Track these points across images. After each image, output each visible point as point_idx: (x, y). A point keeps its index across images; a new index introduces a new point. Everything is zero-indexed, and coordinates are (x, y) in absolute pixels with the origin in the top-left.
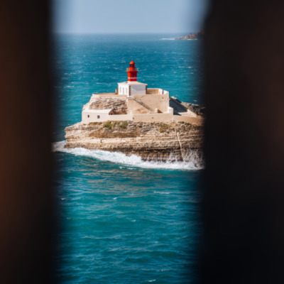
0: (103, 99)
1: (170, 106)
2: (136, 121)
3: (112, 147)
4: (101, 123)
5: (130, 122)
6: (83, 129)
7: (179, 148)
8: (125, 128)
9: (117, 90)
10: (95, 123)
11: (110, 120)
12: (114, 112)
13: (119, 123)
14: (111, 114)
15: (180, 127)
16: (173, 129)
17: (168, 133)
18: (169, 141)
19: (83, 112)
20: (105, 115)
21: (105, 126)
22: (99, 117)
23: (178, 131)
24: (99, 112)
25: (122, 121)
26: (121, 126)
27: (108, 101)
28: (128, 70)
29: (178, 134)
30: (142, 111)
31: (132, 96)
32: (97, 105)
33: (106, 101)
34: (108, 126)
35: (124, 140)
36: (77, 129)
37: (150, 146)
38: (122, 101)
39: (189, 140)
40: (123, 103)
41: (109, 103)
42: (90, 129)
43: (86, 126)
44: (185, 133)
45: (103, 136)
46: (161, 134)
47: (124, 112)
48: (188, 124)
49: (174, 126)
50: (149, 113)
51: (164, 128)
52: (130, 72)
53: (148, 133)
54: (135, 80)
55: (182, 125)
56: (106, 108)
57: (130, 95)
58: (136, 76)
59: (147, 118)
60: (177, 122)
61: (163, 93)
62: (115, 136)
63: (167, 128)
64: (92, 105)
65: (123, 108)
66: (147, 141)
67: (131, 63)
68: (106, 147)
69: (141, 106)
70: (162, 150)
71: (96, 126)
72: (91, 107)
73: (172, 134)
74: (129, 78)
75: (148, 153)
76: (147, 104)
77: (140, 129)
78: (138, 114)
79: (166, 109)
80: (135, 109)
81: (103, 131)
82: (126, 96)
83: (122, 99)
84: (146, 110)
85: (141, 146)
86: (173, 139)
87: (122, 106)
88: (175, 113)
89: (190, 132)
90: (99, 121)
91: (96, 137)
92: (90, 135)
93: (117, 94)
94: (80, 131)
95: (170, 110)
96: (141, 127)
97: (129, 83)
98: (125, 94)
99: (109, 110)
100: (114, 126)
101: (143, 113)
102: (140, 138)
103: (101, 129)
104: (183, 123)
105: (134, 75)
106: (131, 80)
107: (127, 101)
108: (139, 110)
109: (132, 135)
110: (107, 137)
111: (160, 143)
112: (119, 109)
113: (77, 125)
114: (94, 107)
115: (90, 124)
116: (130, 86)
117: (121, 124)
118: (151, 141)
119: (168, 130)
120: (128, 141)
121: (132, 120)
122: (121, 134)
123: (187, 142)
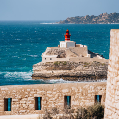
0: (53, 50)
1: (88, 53)
2: (71, 61)
3: (59, 75)
4: (53, 62)
5: (68, 62)
6: (43, 65)
7: (95, 75)
8: (66, 65)
9: (59, 45)
10: (50, 62)
11: (57, 60)
12: (59, 57)
13: (62, 62)
14: (57, 57)
15: (94, 64)
16: (91, 65)
17: (88, 67)
18: (89, 72)
19: (42, 56)
20: (54, 58)
21: (55, 64)
22: (51, 59)
23: (94, 66)
24: (51, 56)
25: (64, 61)
26: (63, 64)
27: (56, 50)
28: (65, 34)
29: (94, 68)
30: (74, 56)
31: (68, 48)
32: (50, 53)
33: (54, 51)
34: (56, 64)
35: (65, 71)
36: (39, 66)
37: (79, 74)
38: (63, 51)
39: (100, 71)
40: (64, 52)
41: (56, 52)
42: (46, 65)
43: (44, 64)
44: (98, 67)
45: (53, 69)
46: (85, 68)
47: (64, 56)
48: (99, 63)
49: (91, 63)
50: (77, 57)
51: (86, 64)
52: (67, 36)
53: (78, 67)
54: (69, 40)
55: (95, 63)
56: (55, 55)
57: (67, 47)
58: (70, 38)
59: (77, 60)
60: (93, 61)
61: (83, 46)
62: (60, 69)
63: (88, 65)
64: (47, 53)
65: (63, 55)
66: (78, 72)
67: (67, 31)
68: (55, 75)
69: (73, 53)
70: (86, 76)
71: (50, 64)
72: (47, 54)
73: (91, 68)
74: (66, 39)
75: (78, 78)
76: (76, 52)
77: (73, 65)
78: (72, 57)
79: (86, 55)
80: (70, 55)
81: (53, 67)
82: (65, 48)
83: (63, 49)
84: (76, 55)
85: (74, 74)
86: (91, 70)
87: (63, 53)
88: (91, 57)
89: (100, 66)
90: (51, 61)
91: (50, 70)
92: (46, 69)
93: (59, 47)
94: (41, 67)
95: (88, 55)
96: (74, 64)
97: (66, 41)
98: (64, 47)
99: (57, 56)
100: (60, 64)
101: (74, 57)
102: (73, 70)
103: (53, 65)
104: (96, 62)
105: (68, 37)
106: (67, 40)
107: (66, 50)
108: (72, 55)
109: (69, 69)
110: (55, 70)
111: (84, 73)
112: (62, 55)
113: (39, 64)
114: (48, 54)
115: (47, 63)
116: (67, 43)
117: (63, 63)
118: (79, 72)
119: (88, 66)
120: (67, 72)
121: (69, 60)
122: (63, 68)
123: (98, 72)
